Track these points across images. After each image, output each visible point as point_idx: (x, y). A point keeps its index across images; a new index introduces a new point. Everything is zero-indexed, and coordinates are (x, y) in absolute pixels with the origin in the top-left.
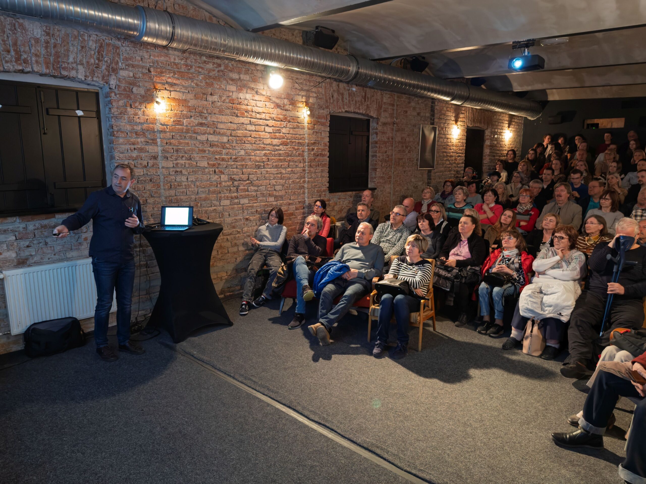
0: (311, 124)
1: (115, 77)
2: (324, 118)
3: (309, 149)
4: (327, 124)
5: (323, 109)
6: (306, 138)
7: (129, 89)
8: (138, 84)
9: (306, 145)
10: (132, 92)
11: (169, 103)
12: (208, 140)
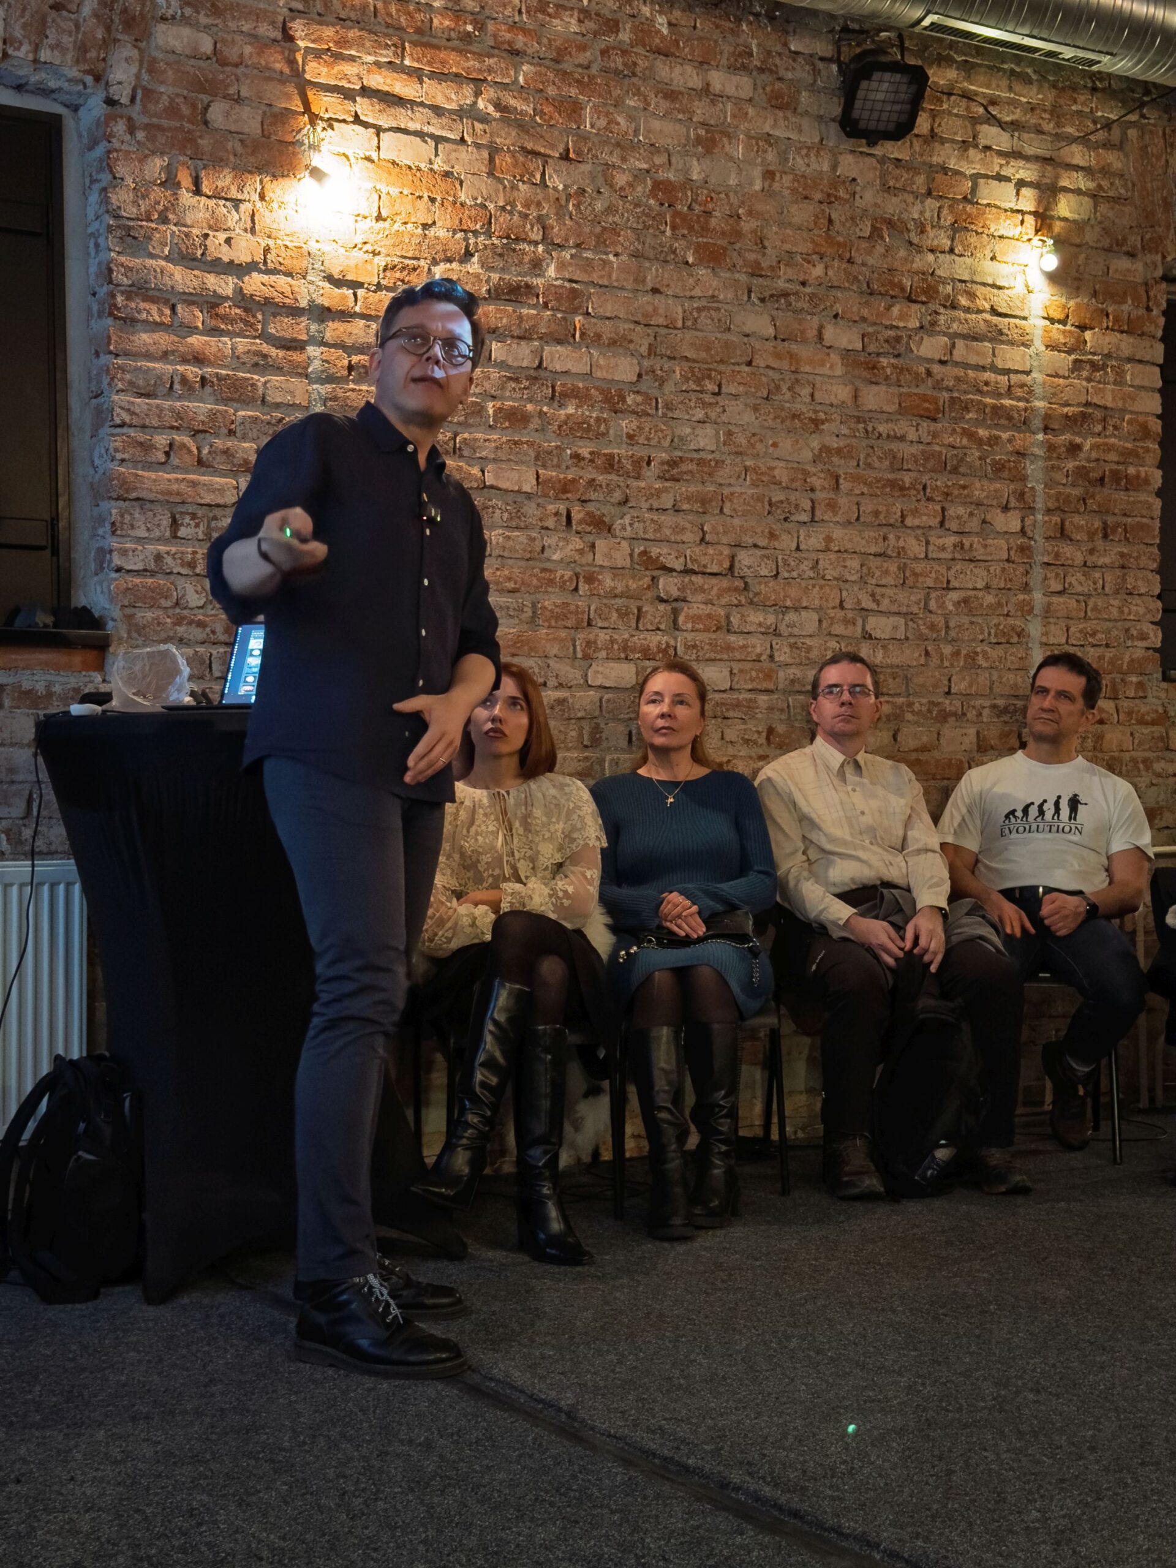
0: (1063, 322)
1: (135, 53)
2: (1136, 299)
3: (1051, 448)
4: (1149, 328)
5: (1131, 255)
6: (1038, 390)
7: (194, 106)
8: (231, 91)
9: (1037, 423)
10: (206, 123)
11: (370, 185)
12: (541, 366)
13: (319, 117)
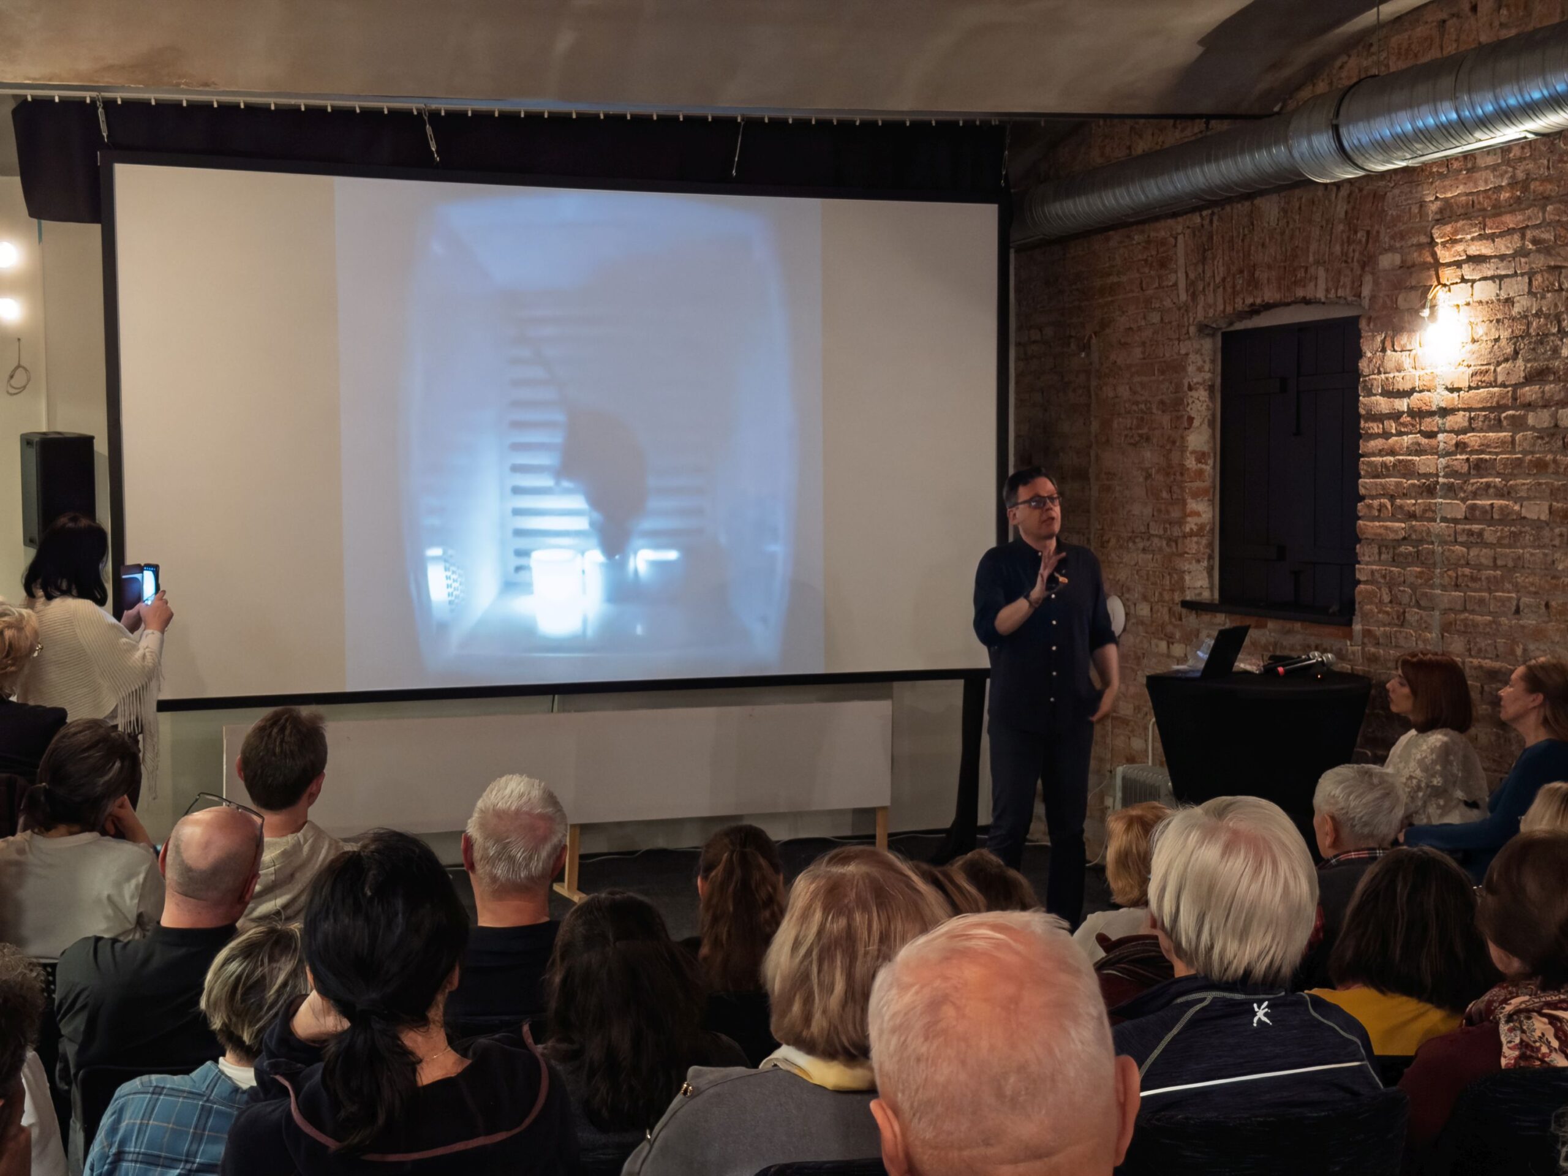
1: (1371, 277)
8: (1408, 284)
10: (1397, 308)
11: (1467, 321)
12: (1556, 426)
13: (1445, 285)
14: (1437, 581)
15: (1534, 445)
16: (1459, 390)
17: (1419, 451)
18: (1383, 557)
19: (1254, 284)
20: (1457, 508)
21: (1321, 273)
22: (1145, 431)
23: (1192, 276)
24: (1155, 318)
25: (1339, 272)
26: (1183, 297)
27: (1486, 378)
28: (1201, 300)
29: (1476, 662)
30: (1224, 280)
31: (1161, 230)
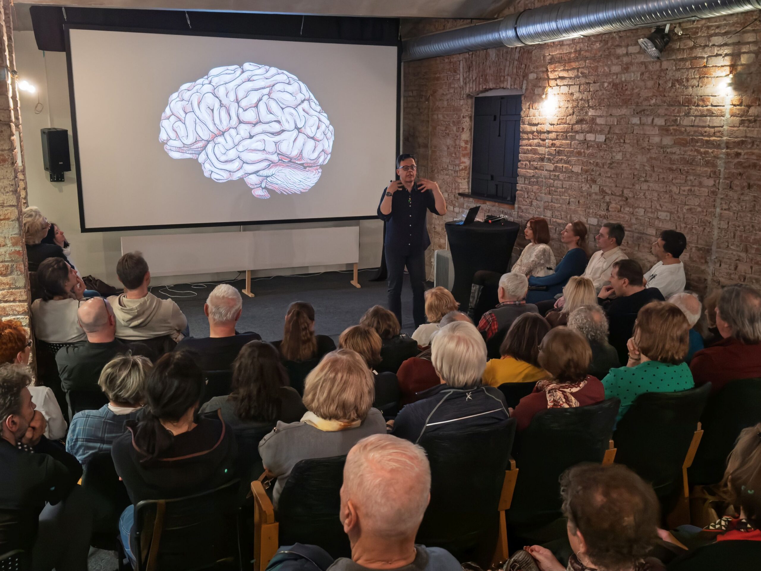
0: (740, 105)
3: (727, 154)
6: (725, 133)
8: (538, 85)
9: (723, 145)
10: (534, 93)
11: (557, 100)
12: (585, 140)
13: (551, 87)
14: (543, 191)
15: (577, 146)
16: (554, 125)
17: (539, 145)
18: (526, 182)
19: (486, 81)
20: (551, 167)
21: (509, 79)
22: (448, 131)
23: (465, 76)
24: (452, 91)
25: (516, 79)
26: (462, 83)
27: (563, 121)
28: (468, 85)
29: (554, 220)
30: (476, 79)
31: (454, 59)
